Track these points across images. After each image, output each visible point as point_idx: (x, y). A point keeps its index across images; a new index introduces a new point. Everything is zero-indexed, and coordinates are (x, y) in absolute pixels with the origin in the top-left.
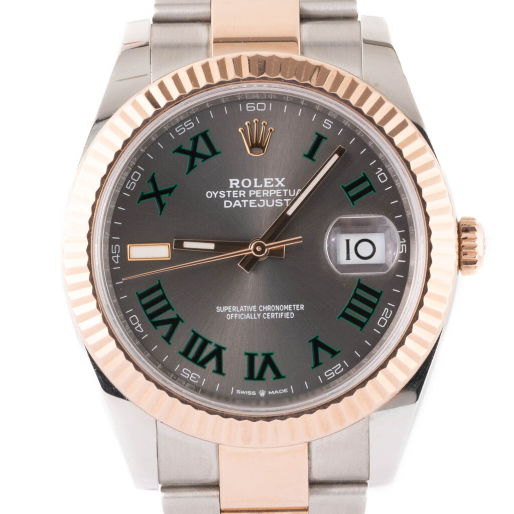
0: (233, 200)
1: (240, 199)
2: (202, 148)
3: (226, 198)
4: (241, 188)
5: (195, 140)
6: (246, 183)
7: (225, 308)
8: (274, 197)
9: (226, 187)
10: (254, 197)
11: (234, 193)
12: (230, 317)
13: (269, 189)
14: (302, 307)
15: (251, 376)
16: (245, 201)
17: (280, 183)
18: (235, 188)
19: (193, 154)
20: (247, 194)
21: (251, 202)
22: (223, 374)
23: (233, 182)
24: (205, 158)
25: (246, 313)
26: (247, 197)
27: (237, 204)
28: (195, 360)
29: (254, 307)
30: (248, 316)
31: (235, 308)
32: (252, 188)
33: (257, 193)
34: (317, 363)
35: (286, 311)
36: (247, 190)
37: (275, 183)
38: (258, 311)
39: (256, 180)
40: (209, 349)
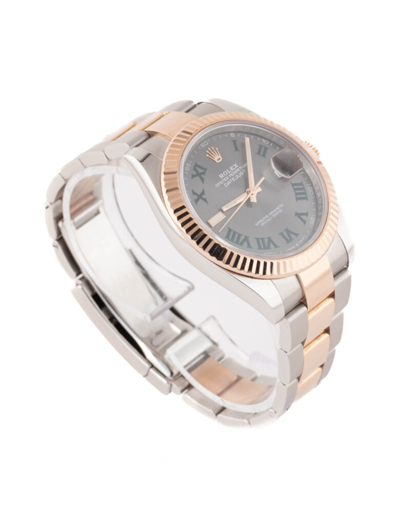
0: (226, 182)
1: (228, 180)
2: (200, 171)
3: (224, 183)
4: (225, 176)
5: (195, 169)
6: (225, 173)
7: (259, 223)
8: (238, 172)
9: (220, 179)
10: (232, 177)
11: (224, 179)
12: (262, 225)
13: (234, 171)
14: (282, 205)
15: (288, 242)
16: (231, 180)
17: (236, 166)
18: (223, 178)
19: (199, 175)
20: (229, 177)
21: (233, 179)
22: (278, 247)
23: (221, 176)
24: (204, 173)
25: (266, 220)
26: (230, 178)
27: (229, 183)
28: (265, 248)
29: (267, 216)
30: (268, 220)
31: (261, 220)
32: (229, 174)
33: (232, 174)
34: (304, 222)
35: (278, 210)
36: (228, 176)
37: (234, 167)
38: (270, 217)
39: (227, 170)
40: (266, 241)
